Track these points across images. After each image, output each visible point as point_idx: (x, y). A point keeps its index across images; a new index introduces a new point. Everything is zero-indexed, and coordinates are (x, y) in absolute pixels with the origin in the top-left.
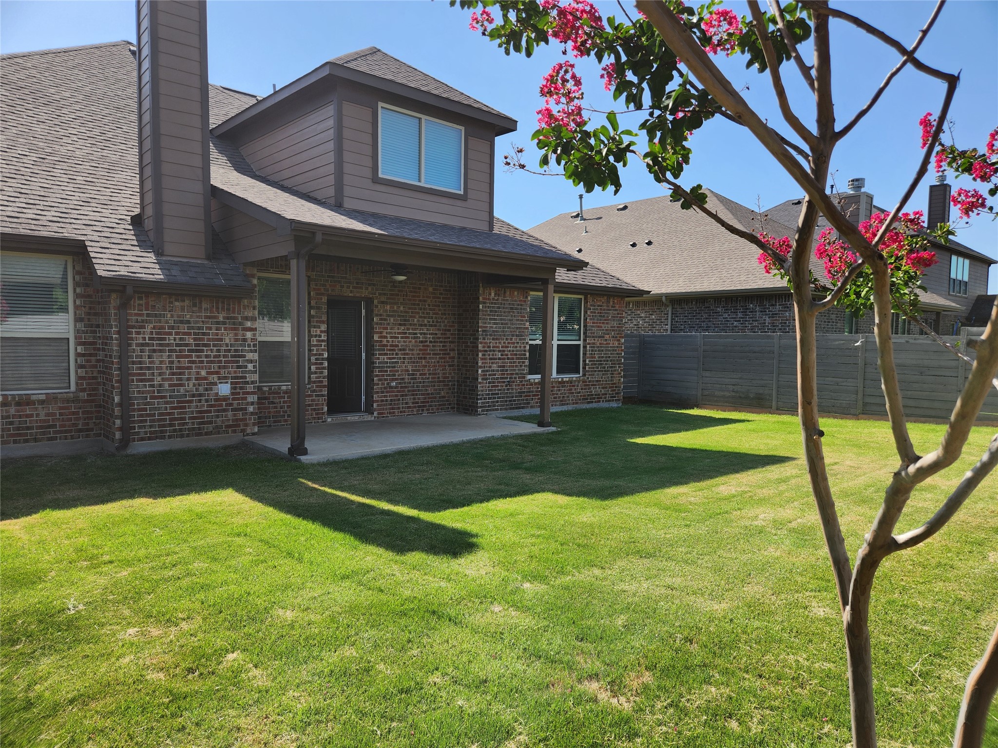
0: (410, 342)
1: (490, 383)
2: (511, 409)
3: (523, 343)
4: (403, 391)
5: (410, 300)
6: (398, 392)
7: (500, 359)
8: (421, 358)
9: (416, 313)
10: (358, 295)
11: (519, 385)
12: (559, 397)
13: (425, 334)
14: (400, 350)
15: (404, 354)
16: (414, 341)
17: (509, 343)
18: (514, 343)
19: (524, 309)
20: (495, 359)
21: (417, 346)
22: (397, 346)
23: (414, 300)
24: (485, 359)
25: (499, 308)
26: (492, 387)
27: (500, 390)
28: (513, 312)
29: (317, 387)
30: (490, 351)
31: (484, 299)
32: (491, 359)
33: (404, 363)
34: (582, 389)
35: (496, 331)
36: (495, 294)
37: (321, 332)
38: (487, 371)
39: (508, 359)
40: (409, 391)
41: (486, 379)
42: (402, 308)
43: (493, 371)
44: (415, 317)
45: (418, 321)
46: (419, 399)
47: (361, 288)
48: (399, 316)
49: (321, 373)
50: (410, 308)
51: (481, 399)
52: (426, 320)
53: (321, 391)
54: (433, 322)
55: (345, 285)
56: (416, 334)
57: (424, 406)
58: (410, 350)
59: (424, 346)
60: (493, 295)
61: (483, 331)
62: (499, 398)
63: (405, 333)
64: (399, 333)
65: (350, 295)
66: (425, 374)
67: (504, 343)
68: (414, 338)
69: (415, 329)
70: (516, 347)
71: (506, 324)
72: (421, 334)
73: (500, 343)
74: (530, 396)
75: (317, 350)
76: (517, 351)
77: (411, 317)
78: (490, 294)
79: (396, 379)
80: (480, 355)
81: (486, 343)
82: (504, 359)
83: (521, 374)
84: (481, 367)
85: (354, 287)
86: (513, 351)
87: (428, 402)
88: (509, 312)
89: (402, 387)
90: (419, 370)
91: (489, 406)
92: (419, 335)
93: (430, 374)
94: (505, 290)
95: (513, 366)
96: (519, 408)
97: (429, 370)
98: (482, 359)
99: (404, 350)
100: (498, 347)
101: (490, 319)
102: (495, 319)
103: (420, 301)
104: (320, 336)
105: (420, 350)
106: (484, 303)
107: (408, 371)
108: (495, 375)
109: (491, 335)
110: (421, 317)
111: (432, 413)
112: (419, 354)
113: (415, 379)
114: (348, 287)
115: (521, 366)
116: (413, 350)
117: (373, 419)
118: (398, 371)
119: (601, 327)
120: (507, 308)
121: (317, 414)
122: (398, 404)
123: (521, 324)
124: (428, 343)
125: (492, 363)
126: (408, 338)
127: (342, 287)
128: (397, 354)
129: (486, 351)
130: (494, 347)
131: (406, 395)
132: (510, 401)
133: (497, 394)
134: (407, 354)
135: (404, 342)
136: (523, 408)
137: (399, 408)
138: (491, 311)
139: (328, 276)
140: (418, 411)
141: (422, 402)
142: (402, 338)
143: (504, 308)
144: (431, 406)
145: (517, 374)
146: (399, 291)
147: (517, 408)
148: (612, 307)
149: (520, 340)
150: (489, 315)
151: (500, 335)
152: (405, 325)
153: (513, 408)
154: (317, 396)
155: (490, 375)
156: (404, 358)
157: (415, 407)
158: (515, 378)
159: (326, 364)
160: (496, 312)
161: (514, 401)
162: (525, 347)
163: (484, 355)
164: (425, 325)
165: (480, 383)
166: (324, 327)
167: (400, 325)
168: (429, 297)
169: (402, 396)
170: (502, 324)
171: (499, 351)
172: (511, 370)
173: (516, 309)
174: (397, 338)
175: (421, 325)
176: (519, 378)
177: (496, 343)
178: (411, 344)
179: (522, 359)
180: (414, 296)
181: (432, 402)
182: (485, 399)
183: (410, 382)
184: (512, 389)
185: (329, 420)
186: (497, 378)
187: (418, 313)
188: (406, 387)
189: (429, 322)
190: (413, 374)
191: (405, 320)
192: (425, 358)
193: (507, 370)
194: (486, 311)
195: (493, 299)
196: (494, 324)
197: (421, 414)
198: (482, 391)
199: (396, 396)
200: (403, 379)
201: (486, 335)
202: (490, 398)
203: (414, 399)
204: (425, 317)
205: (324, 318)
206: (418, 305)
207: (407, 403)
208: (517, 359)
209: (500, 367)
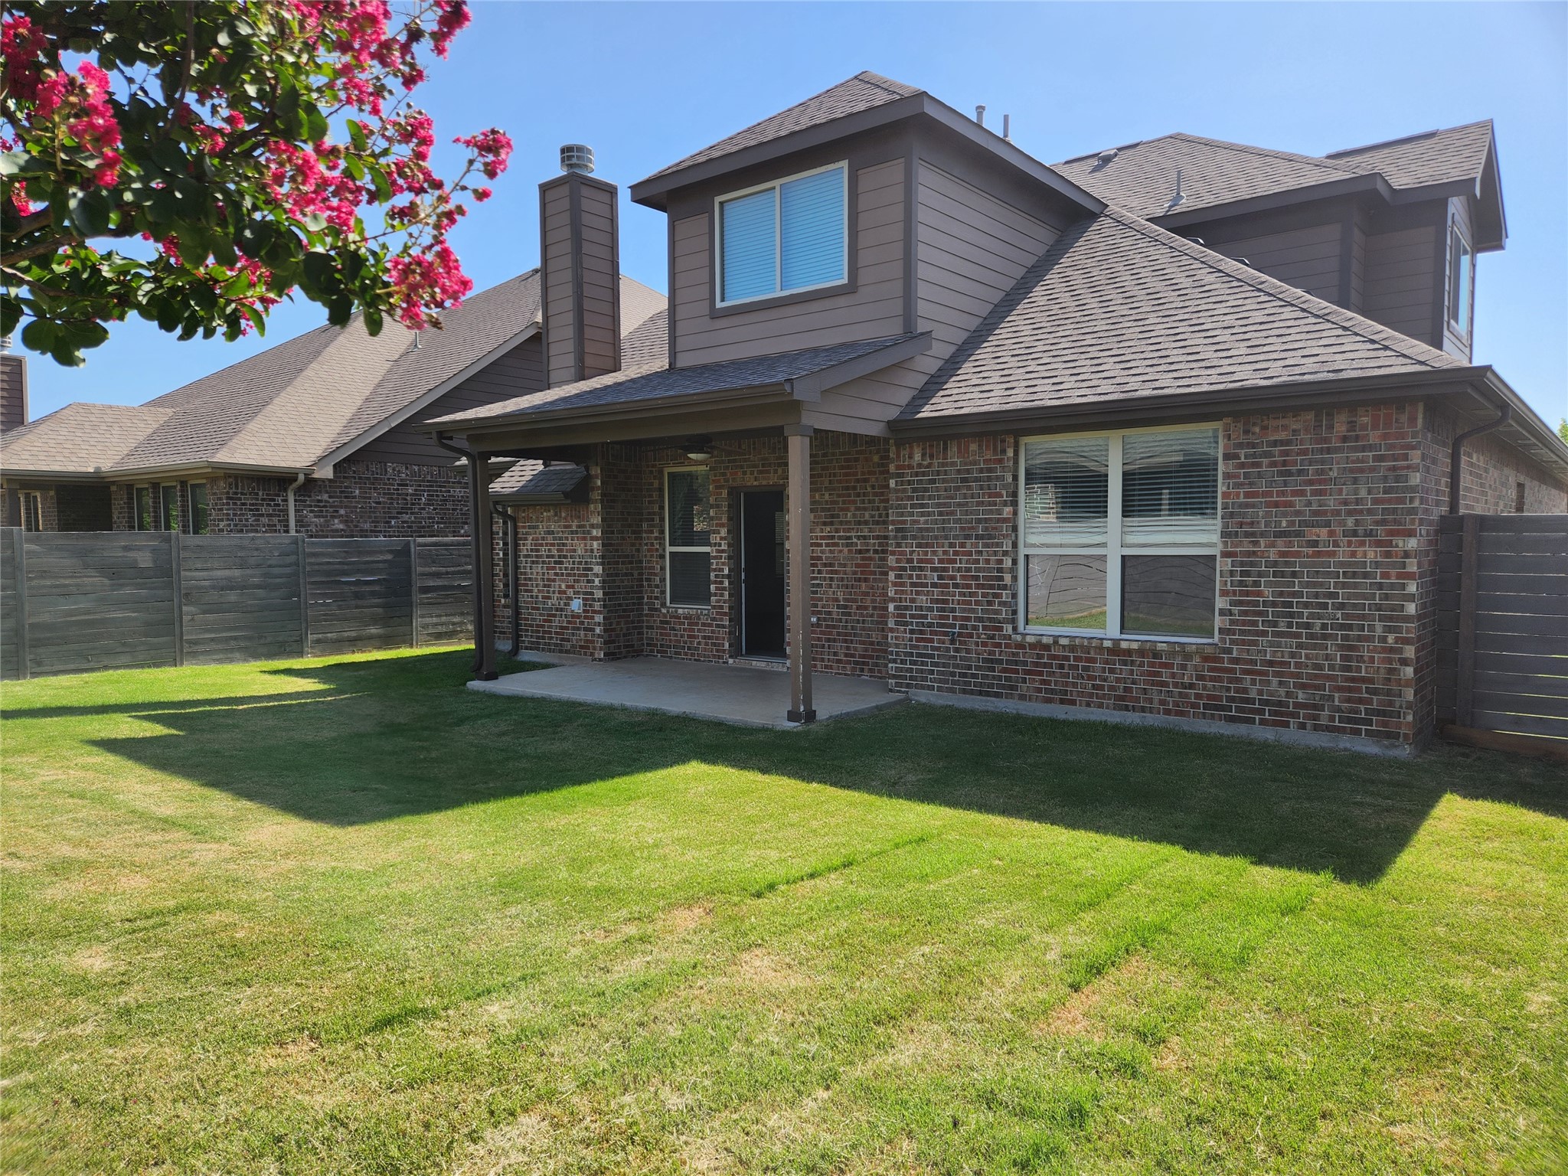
0: (841, 551)
1: (912, 632)
2: (964, 691)
3: (995, 553)
4: (830, 633)
5: (840, 482)
6: (822, 633)
7: (934, 585)
8: (859, 580)
9: (850, 502)
10: (764, 483)
11: (984, 644)
12: (1111, 688)
13: (865, 538)
14: (825, 565)
15: (832, 572)
16: (846, 550)
17: (956, 553)
18: (970, 553)
19: (998, 478)
20: (926, 585)
21: (852, 559)
22: (820, 558)
23: (847, 481)
24: (902, 584)
25: (933, 481)
26: (918, 640)
27: (938, 649)
28: (969, 488)
29: (717, 613)
30: (913, 569)
31: (898, 467)
32: (913, 585)
33: (830, 586)
34: (1200, 678)
35: (927, 530)
36: (923, 455)
37: (721, 538)
38: (906, 608)
39: (956, 586)
40: (839, 634)
41: (906, 624)
42: (827, 497)
43: (921, 608)
44: (848, 509)
45: (854, 516)
46: (855, 649)
47: (768, 472)
48: (823, 509)
49: (722, 595)
50: (839, 496)
51: (894, 661)
52: (867, 514)
53: (721, 620)
54: (880, 516)
55: (748, 470)
56: (849, 538)
57: (864, 663)
58: (840, 565)
59: (863, 559)
60: (917, 457)
61: (898, 530)
62: (934, 664)
63: (833, 537)
64: (822, 538)
65: (755, 483)
66: (866, 608)
67: (945, 553)
68: (847, 545)
69: (849, 530)
70: (977, 561)
71: (952, 513)
72: (858, 537)
73: (934, 553)
74: (1017, 672)
75: (717, 564)
76: (978, 570)
77: (842, 509)
78: (911, 457)
79: (819, 612)
80: (892, 576)
81: (903, 553)
82: (946, 586)
83: (990, 620)
84: (893, 600)
85: (761, 472)
86: (968, 570)
87: (872, 657)
88: (957, 488)
89: (827, 626)
90: (855, 601)
91: (911, 678)
92: (855, 540)
93: (874, 608)
94: (945, 444)
95: (969, 603)
96: (988, 694)
97: (874, 601)
98: (895, 584)
99: (831, 565)
100: (931, 561)
101: (913, 506)
102: (922, 506)
103: (858, 481)
104: (720, 545)
105: (857, 566)
106: (899, 475)
107: (837, 600)
108: (925, 617)
109: (914, 537)
110: (858, 509)
111: (880, 678)
112: (855, 573)
113: (849, 614)
114: (752, 473)
115: (989, 603)
116: (845, 566)
117: (785, 670)
118: (821, 599)
119: (1290, 504)
120: (952, 480)
121: (717, 651)
122: (822, 653)
123: (991, 512)
124: (871, 554)
125: (918, 593)
126: (836, 545)
127: (745, 473)
128: (820, 572)
129: (904, 569)
130: (920, 561)
131: (835, 640)
132: (962, 675)
133: (932, 656)
134: (836, 572)
135: (831, 552)
136: (997, 695)
137: (823, 660)
138: (914, 490)
139: (729, 461)
140: (853, 669)
141: (861, 656)
142: (827, 545)
143: (944, 481)
144: (877, 665)
145: (980, 619)
146: (823, 469)
147: (980, 693)
148: (1345, 439)
149: (986, 545)
150: (911, 498)
151: (936, 537)
152: (832, 523)
153: (972, 692)
154: (718, 626)
155: (912, 616)
156: (831, 579)
157: (849, 662)
158: (975, 628)
159: (726, 583)
160: (926, 490)
161: (974, 676)
162: (1000, 562)
163: (898, 576)
164: (866, 523)
165: (892, 630)
166: (724, 532)
167: (825, 524)
168: (874, 473)
169: (829, 640)
170: (941, 514)
171: (934, 570)
172: (964, 610)
173: (977, 480)
174: (820, 545)
175: (859, 522)
176: (985, 628)
177: (926, 553)
178: (842, 555)
179: (992, 587)
180: (846, 475)
181: (878, 657)
182: (903, 662)
183: (840, 620)
184: (968, 651)
185: (731, 661)
186: (930, 625)
187: (854, 502)
188: (834, 627)
189: (873, 516)
190: (846, 607)
191: (832, 516)
192: (866, 580)
193: (953, 610)
194: (905, 491)
195: (920, 465)
196: (923, 514)
197: (859, 676)
198: (897, 646)
199: (819, 639)
200: (829, 613)
201: (904, 538)
202: (914, 663)
203: (848, 648)
204: (865, 509)
205: (724, 520)
206: (854, 488)
207: (835, 654)
208: (978, 586)
209: (937, 601)
